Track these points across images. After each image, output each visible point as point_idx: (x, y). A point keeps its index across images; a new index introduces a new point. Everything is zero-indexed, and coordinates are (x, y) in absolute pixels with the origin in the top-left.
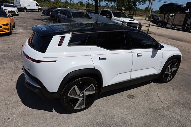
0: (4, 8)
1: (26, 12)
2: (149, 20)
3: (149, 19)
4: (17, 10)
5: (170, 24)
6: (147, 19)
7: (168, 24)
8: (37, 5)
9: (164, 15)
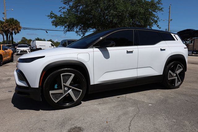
0: (18, 48)
4: (29, 49)
8: (52, 45)
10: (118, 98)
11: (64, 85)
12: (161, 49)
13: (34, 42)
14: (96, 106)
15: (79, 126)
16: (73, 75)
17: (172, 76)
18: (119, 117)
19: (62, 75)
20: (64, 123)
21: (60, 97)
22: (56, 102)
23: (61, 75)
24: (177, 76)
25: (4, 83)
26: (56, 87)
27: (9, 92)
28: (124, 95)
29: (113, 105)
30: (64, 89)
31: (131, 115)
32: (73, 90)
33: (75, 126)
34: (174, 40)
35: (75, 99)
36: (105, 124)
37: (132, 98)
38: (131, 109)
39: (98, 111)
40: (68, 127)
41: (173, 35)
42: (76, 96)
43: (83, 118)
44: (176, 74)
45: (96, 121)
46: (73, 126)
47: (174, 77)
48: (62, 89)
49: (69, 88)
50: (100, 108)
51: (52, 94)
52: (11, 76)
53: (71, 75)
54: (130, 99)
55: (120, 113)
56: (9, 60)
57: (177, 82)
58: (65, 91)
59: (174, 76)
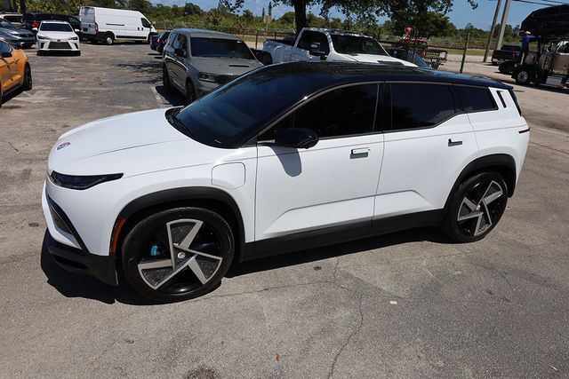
0: (41, 33)
1: (113, 44)
2: (494, 64)
3: (495, 60)
4: (76, 39)
5: (558, 74)
6: (489, 59)
7: (552, 74)
8: (146, 24)
9: (539, 47)
10: (317, 268)
11: (174, 247)
12: (450, 140)
13: (90, 11)
14: (256, 295)
15: (209, 365)
16: (199, 224)
17: (470, 211)
18: (308, 341)
19: (171, 226)
20: (174, 351)
21: (165, 275)
22: (155, 288)
23: (168, 224)
24: (482, 209)
25: (14, 191)
26: (154, 251)
27: (31, 225)
28: (333, 260)
29: (300, 297)
30: (176, 256)
31: (339, 336)
32: (198, 258)
33: (200, 363)
34: (495, 107)
35: (204, 280)
36: (273, 363)
37: (351, 272)
38: (343, 314)
39: (259, 317)
40: (183, 368)
41: (493, 91)
42: (207, 274)
43: (221, 339)
44: (482, 204)
45: (253, 350)
46: (195, 366)
47: (476, 211)
48: (170, 258)
49: (189, 255)
50: (265, 303)
51: (143, 270)
52: (31, 161)
53: (194, 224)
54: (348, 276)
55: (314, 326)
56: (18, 84)
57: (481, 226)
58: (179, 262)
59: (474, 210)
